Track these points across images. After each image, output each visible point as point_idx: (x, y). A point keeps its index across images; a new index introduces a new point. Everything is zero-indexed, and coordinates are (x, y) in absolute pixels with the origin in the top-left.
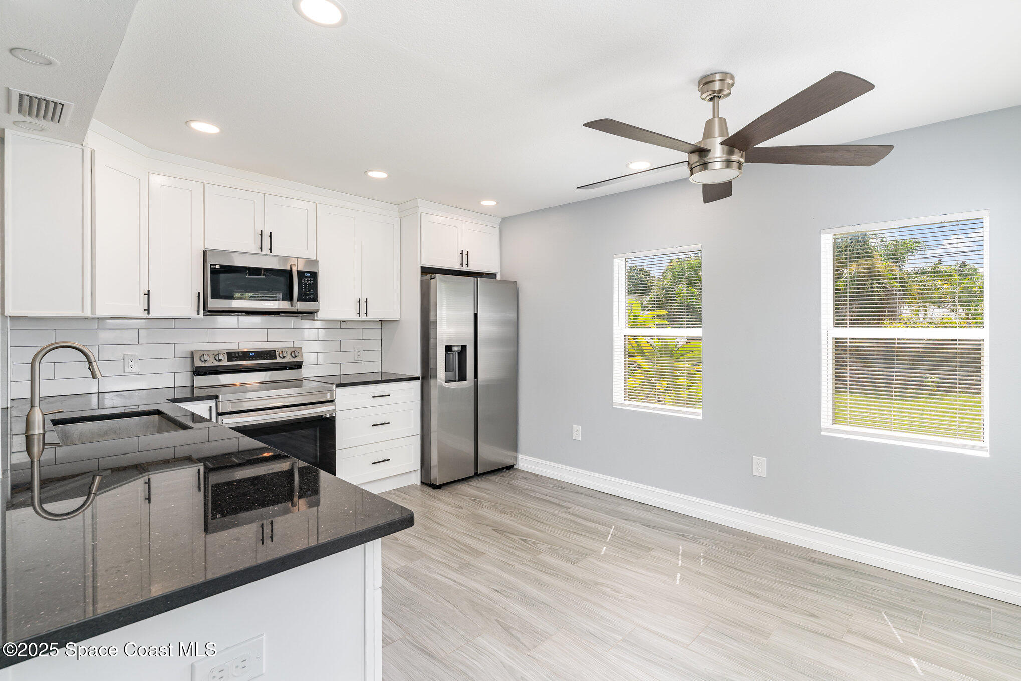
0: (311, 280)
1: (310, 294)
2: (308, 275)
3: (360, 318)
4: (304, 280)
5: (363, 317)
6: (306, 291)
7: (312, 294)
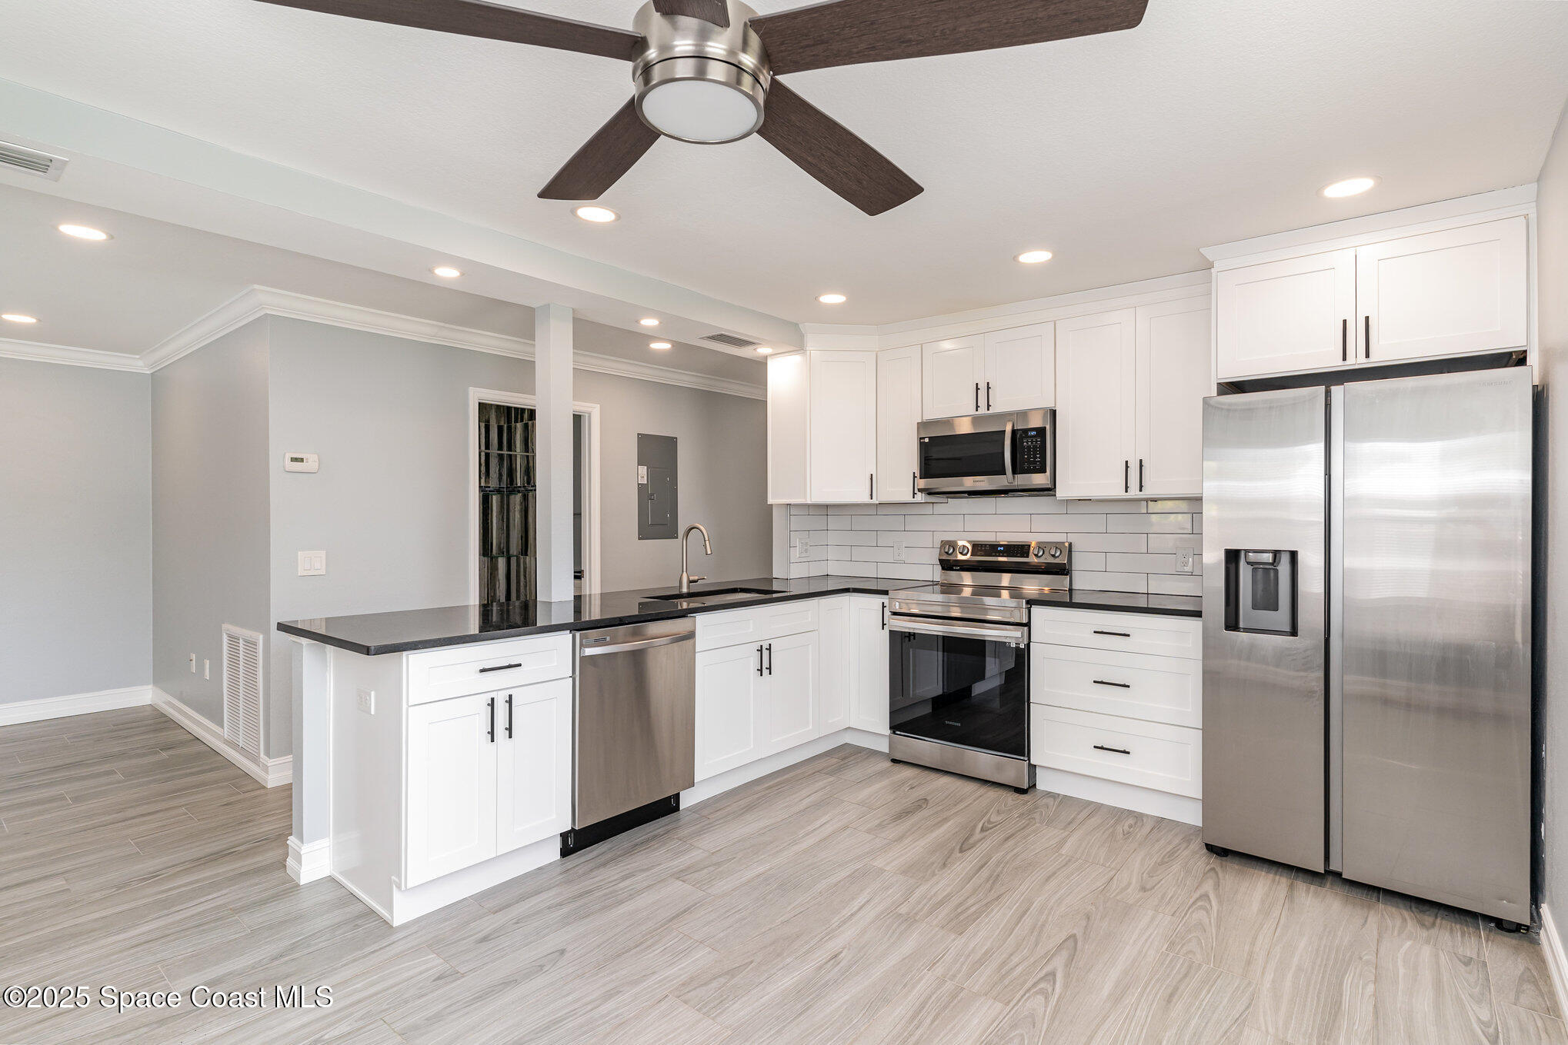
0: (1036, 441)
1: (1035, 462)
2: (1035, 433)
3: (1129, 495)
4: (1027, 442)
5: (1134, 492)
6: (1029, 457)
7: (1038, 461)
